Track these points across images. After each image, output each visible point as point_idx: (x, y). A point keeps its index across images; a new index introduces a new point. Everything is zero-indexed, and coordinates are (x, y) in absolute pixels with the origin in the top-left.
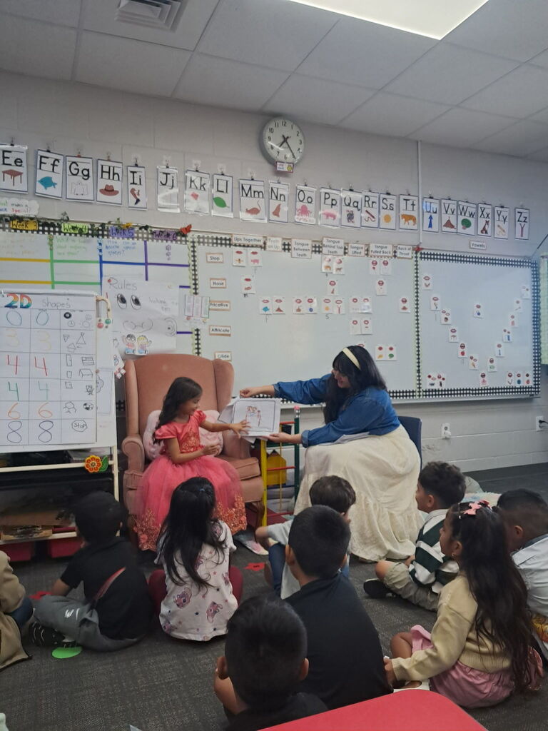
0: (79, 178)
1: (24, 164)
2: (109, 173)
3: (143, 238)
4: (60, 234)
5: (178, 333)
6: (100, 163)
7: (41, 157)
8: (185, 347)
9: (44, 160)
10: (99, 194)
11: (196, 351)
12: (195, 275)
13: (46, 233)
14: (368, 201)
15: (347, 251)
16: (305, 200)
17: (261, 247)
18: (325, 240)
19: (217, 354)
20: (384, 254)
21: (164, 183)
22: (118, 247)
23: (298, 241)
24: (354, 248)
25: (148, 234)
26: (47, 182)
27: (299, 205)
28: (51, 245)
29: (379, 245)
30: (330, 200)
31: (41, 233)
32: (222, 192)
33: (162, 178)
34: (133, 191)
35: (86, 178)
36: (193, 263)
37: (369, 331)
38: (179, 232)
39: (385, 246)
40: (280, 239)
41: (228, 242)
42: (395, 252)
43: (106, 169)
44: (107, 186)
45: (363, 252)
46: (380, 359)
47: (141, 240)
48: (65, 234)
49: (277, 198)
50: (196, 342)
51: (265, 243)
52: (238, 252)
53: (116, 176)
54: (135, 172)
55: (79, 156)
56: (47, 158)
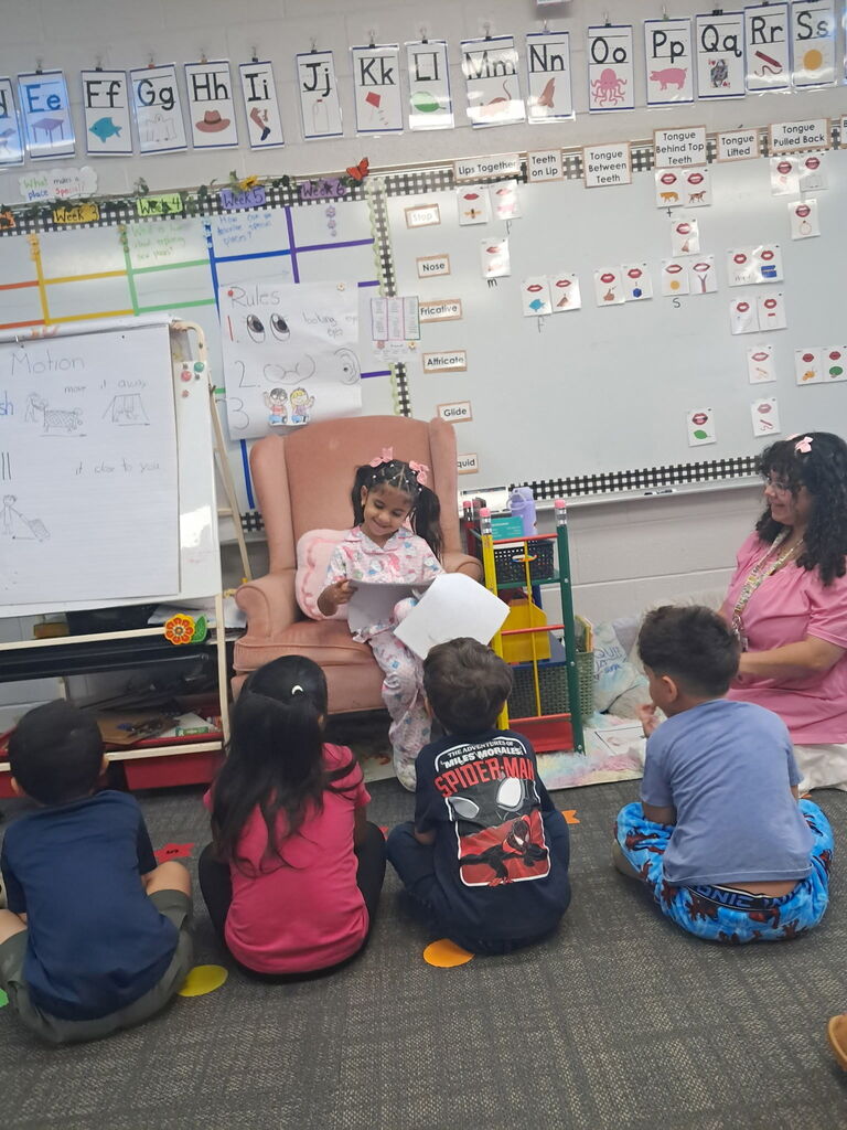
0: (157, 108)
1: (63, 103)
2: (207, 86)
3: (282, 202)
4: (137, 221)
5: (363, 376)
6: (190, 70)
7: (89, 83)
8: (379, 401)
9: (94, 88)
10: (196, 131)
11: (402, 407)
12: (386, 257)
13: (114, 223)
14: (760, 30)
15: (714, 152)
16: (610, 58)
17: (516, 177)
18: (659, 135)
19: (442, 410)
20: (808, 144)
21: (311, 85)
22: (239, 228)
23: (598, 150)
24: (729, 142)
25: (290, 192)
26: (105, 128)
27: (597, 72)
28: (125, 243)
29: (791, 125)
30: (667, 44)
31: (105, 224)
32: (428, 79)
33: (307, 76)
34: (255, 113)
35: (168, 105)
36: (379, 234)
37: (780, 320)
38: (346, 178)
39: (809, 123)
40: (557, 154)
41: (446, 180)
42: (835, 134)
43: (201, 81)
44: (207, 113)
45: (754, 147)
46: (809, 381)
47: (278, 206)
48: (145, 218)
49: (544, 66)
50: (399, 389)
51: (524, 167)
52: (469, 197)
53: (221, 91)
54: (256, 75)
55: (151, 67)
56: (100, 82)
